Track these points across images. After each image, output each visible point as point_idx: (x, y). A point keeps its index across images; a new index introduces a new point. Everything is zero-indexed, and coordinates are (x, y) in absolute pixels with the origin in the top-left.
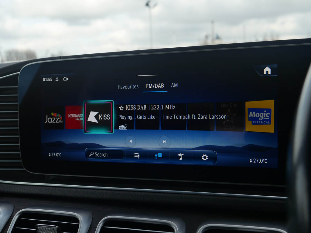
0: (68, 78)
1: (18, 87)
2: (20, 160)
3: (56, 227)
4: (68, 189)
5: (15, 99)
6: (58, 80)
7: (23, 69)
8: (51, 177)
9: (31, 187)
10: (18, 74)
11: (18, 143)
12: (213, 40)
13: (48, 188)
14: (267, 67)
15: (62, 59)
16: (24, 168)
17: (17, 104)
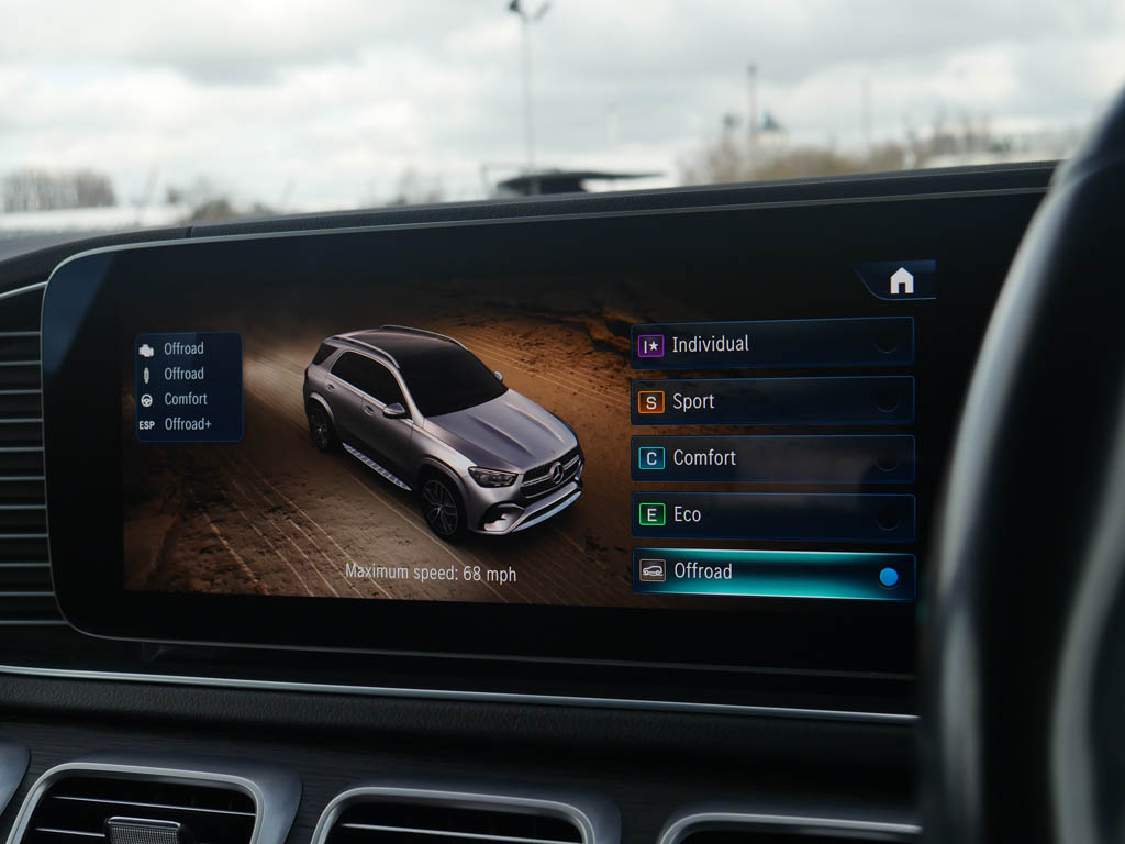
2: (51, 590)
3: (176, 826)
4: (217, 692)
5: (28, 376)
7: (56, 272)
8: (161, 651)
9: (88, 685)
10: (42, 289)
11: (44, 531)
12: (754, 131)
13: (145, 689)
14: (902, 269)
15: (194, 236)
16: (64, 616)
17: (39, 395)
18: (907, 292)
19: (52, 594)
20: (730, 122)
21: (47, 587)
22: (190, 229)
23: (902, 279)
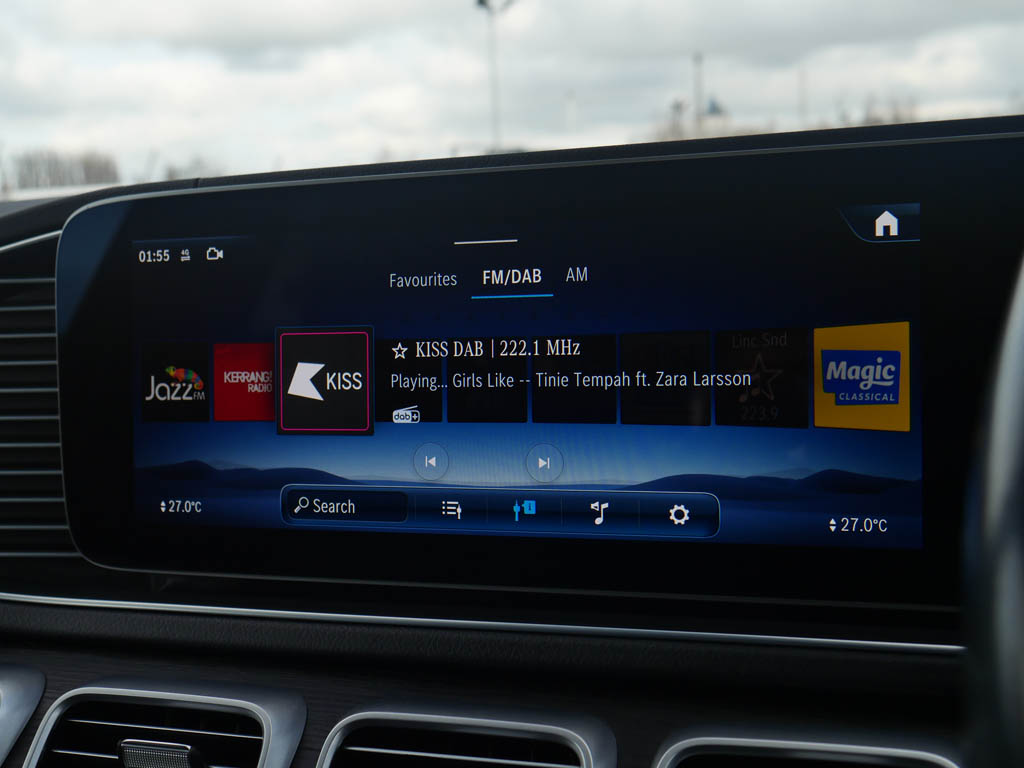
0: (222, 252)
1: (55, 279)
2: (66, 524)
3: (187, 749)
5: (45, 321)
6: (188, 259)
7: (71, 221)
8: (169, 582)
10: (56, 238)
11: (58, 468)
14: (886, 213)
15: (201, 187)
16: (77, 549)
17: (54, 338)
18: (892, 234)
19: (66, 527)
20: (678, 107)
21: (62, 521)
22: (197, 180)
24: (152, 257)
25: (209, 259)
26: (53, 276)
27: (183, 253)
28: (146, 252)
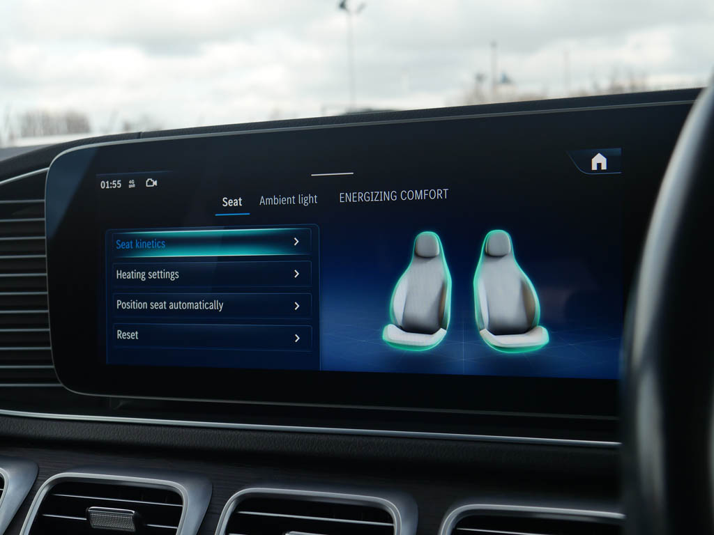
0: (156, 182)
1: (45, 200)
2: (52, 365)
3: (132, 513)
4: (158, 428)
5: (38, 228)
6: (134, 186)
7: (55, 161)
8: (121, 404)
9: (75, 424)
10: (45, 172)
11: (47, 327)
12: (495, 84)
13: (112, 426)
14: (599, 154)
15: (143, 138)
16: (60, 381)
17: (44, 240)
18: (602, 168)
19: (53, 367)
20: (480, 78)
21: (49, 363)
22: (140, 133)
23: (599, 161)
24: (110, 185)
25: (147, 186)
26: (43, 198)
27: (130, 182)
28: (105, 182)
